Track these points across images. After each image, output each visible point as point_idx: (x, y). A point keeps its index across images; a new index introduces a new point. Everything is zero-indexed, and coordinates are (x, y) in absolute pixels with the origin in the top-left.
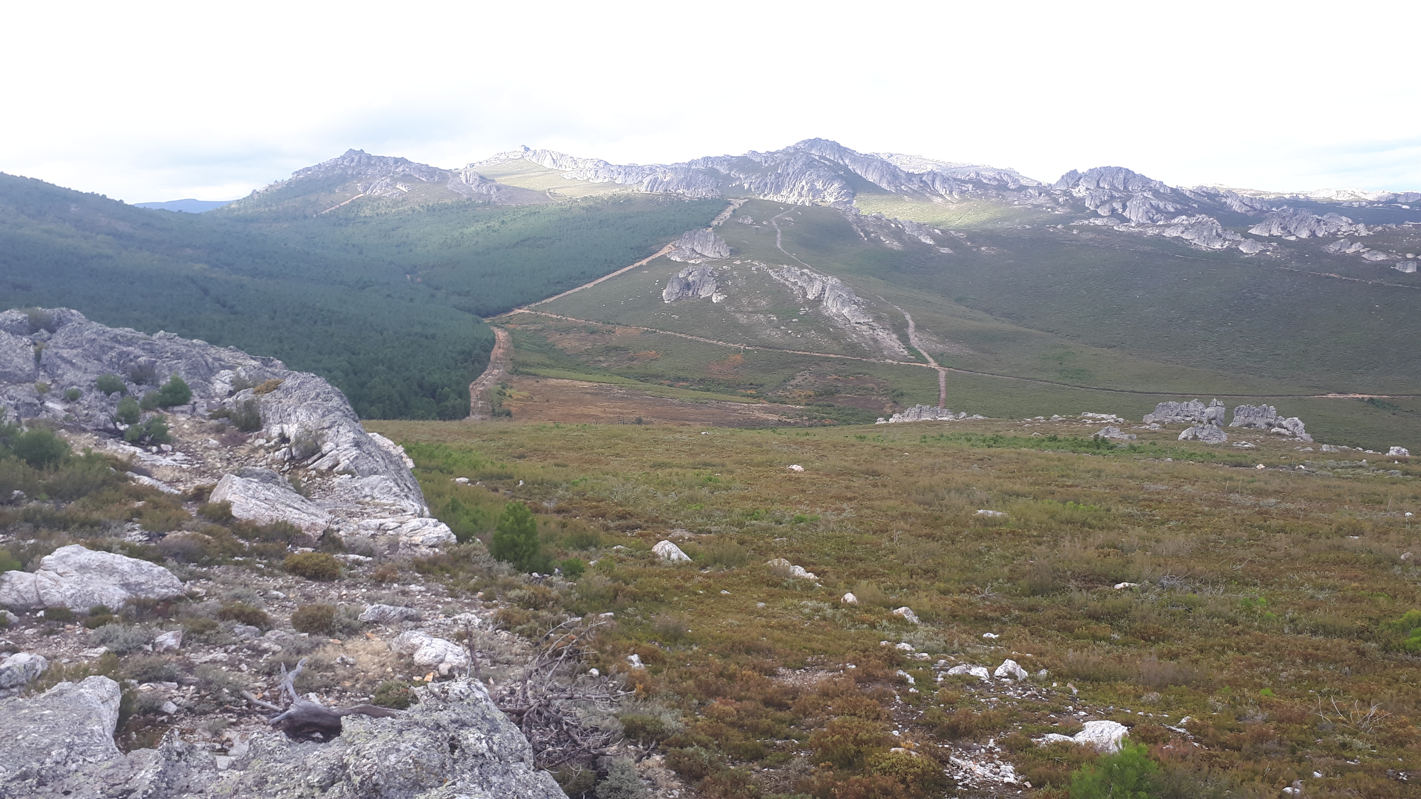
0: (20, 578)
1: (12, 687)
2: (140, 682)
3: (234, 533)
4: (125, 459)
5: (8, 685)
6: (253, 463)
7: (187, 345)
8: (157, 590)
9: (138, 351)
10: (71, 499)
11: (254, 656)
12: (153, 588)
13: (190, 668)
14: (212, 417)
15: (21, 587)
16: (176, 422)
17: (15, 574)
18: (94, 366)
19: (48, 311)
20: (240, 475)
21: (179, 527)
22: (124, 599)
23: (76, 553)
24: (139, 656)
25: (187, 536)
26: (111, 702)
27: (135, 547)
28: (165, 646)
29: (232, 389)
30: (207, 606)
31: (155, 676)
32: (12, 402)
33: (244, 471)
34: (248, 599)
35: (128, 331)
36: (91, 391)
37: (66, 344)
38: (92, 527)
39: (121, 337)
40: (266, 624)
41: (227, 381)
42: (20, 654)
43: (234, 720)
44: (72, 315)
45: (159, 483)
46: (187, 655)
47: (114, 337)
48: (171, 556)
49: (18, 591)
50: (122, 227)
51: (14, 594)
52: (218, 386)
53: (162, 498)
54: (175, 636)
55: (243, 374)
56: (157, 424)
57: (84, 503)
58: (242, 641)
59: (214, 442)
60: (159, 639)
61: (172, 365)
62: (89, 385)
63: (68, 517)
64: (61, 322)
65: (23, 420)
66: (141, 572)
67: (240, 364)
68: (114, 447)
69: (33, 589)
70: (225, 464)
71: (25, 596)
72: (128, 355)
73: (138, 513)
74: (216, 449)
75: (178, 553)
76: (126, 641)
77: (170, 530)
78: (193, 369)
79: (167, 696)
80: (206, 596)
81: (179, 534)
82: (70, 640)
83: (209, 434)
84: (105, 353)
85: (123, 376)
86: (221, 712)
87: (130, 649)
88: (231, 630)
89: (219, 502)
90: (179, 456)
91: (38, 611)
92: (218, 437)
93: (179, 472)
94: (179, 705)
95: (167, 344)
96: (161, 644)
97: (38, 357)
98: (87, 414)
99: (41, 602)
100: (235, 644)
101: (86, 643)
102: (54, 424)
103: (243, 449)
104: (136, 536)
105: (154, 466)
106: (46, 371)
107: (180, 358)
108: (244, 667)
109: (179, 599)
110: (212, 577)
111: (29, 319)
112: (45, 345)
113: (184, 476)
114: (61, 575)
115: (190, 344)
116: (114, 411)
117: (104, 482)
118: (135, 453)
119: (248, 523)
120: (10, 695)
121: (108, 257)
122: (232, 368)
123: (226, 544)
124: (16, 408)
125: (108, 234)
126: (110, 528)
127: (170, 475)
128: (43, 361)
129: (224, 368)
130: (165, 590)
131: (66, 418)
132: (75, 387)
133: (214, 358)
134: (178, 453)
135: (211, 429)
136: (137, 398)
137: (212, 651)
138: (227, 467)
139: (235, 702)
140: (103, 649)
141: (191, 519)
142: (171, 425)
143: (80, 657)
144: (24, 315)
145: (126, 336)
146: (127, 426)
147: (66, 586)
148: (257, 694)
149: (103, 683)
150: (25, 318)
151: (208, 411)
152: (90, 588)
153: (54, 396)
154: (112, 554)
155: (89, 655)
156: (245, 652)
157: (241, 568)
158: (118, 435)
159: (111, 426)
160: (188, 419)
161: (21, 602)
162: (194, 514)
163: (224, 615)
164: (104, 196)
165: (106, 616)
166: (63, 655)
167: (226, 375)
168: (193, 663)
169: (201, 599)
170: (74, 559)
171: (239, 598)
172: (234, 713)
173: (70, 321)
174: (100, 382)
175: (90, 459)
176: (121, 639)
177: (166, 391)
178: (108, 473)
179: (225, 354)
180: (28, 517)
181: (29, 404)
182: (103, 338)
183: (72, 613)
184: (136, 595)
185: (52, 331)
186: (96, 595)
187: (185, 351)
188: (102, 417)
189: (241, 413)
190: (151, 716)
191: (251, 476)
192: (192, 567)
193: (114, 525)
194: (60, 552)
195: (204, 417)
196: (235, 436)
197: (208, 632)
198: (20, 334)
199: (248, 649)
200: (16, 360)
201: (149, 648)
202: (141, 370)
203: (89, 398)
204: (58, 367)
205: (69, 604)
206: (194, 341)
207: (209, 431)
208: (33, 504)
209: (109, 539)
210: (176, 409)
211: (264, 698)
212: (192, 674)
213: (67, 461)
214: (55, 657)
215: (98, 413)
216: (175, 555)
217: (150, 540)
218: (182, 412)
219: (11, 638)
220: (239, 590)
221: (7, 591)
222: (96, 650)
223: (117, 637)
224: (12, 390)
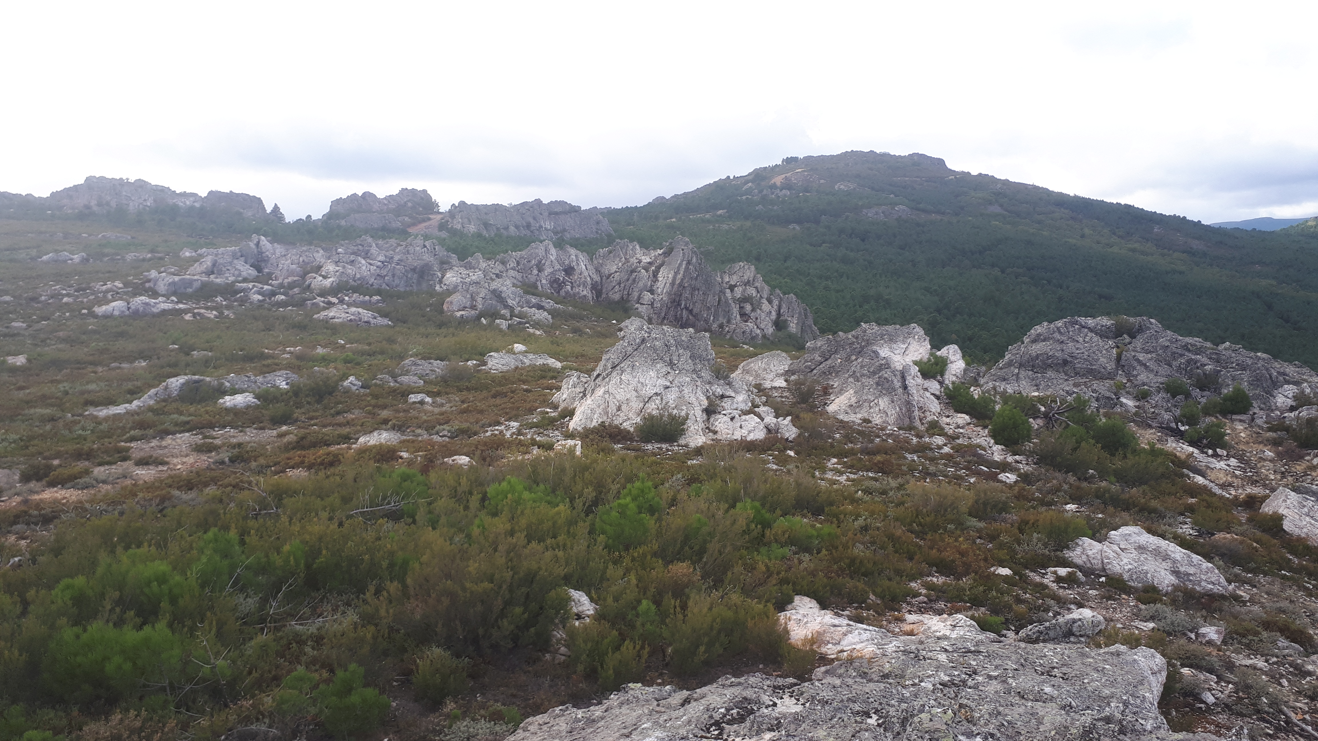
0: (1090, 544)
1: (1081, 636)
2: (1183, 666)
3: (1283, 547)
4: (1183, 457)
5: (1078, 634)
6: (1309, 481)
7: (1251, 358)
8: (1203, 584)
9: (1205, 360)
10: (1134, 485)
11: (1296, 675)
12: (1200, 582)
13: (1230, 666)
14: (1270, 429)
15: (1090, 553)
16: (1234, 429)
17: (1087, 541)
18: (1164, 370)
19: (1132, 320)
20: (1294, 490)
21: (1228, 530)
22: (1173, 585)
23: (1137, 534)
24: (1183, 641)
25: (1236, 540)
26: (1158, 675)
27: (1185, 539)
28: (1207, 639)
29: (1294, 404)
30: (1250, 612)
31: (1196, 664)
32: (1094, 395)
33: (1299, 487)
34: (1293, 616)
35: (1196, 341)
36: (1159, 392)
37: (1143, 349)
38: (1150, 513)
39: (1192, 345)
40: (1311, 647)
41: (1290, 396)
42: (1085, 609)
43: (1271, 732)
44: (1151, 323)
45: (1211, 484)
46: (1228, 653)
47: (1185, 346)
48: (1218, 555)
49: (1087, 556)
50: (1196, 245)
51: (1084, 558)
52: (1279, 400)
53: (1214, 499)
54: (1218, 632)
55: (1308, 391)
56: (1215, 428)
57: (1144, 491)
58: (1284, 656)
59: (1269, 454)
60: (1203, 630)
61: (1236, 375)
62: (1158, 387)
63: (1131, 500)
64: (1141, 330)
65: (1101, 411)
66: (1191, 564)
67: (1306, 381)
68: (1174, 445)
69: (1099, 557)
70: (1279, 477)
71: (1092, 561)
72: (1195, 363)
73: (1191, 509)
74: (1270, 461)
75: (1225, 554)
76: (1172, 623)
77: (1220, 531)
78: (1257, 381)
79: (1207, 686)
80: (1249, 601)
81: (1228, 536)
82: (1124, 609)
83: (1266, 445)
84: (1174, 359)
85: (1188, 381)
86: (1258, 719)
87: (1175, 632)
88: (1274, 642)
89: (1271, 513)
90: (1233, 462)
91: (1101, 576)
92: (1273, 449)
93: (1231, 477)
94: (1216, 698)
95: (1233, 355)
96: (1204, 635)
97: (1119, 358)
98: (1153, 413)
99: (1104, 570)
100: (1277, 657)
101: (1137, 615)
102: (1127, 417)
103: (1300, 465)
104: (1187, 530)
105: (1208, 467)
106: (1123, 371)
107: (1244, 369)
108: (1285, 682)
109: (1222, 597)
110: (1258, 585)
111: (1116, 325)
112: (1126, 348)
113: (1237, 482)
114: (1122, 550)
115: (1254, 357)
116: (1178, 412)
117: (1163, 475)
118: (1193, 453)
119: (1299, 539)
120: (1079, 643)
121: (1181, 273)
122: (1296, 383)
123: (1274, 556)
124: (1097, 400)
125: (1184, 252)
126: (1165, 517)
127: (1223, 478)
128: (1122, 362)
129: (1288, 383)
130: (1211, 586)
131: (1136, 414)
132: (1146, 387)
133: (1278, 372)
134: (1232, 459)
135: (1268, 440)
136: (1199, 403)
137: (1252, 657)
138: (1280, 481)
139: (1273, 714)
140: (1151, 625)
141: (1241, 524)
142: (1228, 431)
143: (1132, 626)
144: (1112, 322)
145: (1195, 345)
146: (1187, 427)
147: (1125, 561)
148: (1297, 714)
149: (1153, 656)
150: (1112, 324)
151: (1266, 422)
152: (1145, 568)
153: (1128, 393)
154: (1167, 542)
155: (1139, 626)
156: (1287, 668)
157: (1288, 583)
158: (1179, 435)
159: (1173, 425)
160: (1245, 428)
161: (1089, 565)
162: (1244, 520)
163: (1268, 625)
164: (1184, 218)
165: (1155, 596)
166: (1118, 620)
167: (1290, 390)
168: (1233, 663)
169: (1244, 603)
170: (1135, 538)
171: (1284, 612)
172: (1271, 725)
173: (1149, 328)
174: (1168, 385)
175: (1154, 452)
176: (1169, 621)
177: (1227, 399)
178: (1167, 468)
179: (1290, 370)
180: (1099, 495)
181: (1108, 398)
182: (1175, 346)
183: (1127, 585)
184: (1184, 584)
185: (1133, 337)
186: (1149, 575)
187: (1250, 363)
188: (1167, 416)
189: (1301, 429)
190: (1190, 699)
191: (1307, 493)
192: (1237, 570)
193: (1169, 515)
194: (1124, 530)
195: (1262, 428)
196: (1293, 451)
197: (1250, 637)
198: (1107, 338)
199: (1291, 666)
200: (1102, 359)
201: (1193, 636)
202: (1206, 378)
203: (1157, 398)
204: (1134, 368)
205: (1126, 577)
206: (1259, 354)
207: (1265, 442)
208: (1104, 484)
209: (1164, 528)
210: (1234, 417)
211: (1304, 720)
212: (1232, 673)
213: (1134, 451)
214: (1112, 620)
215: (1163, 412)
216: (1222, 556)
217: (1200, 535)
218: (1241, 421)
219: (1078, 594)
220: (1285, 604)
221: (1079, 553)
222: (1145, 624)
223: (1165, 618)
224: (1096, 385)
